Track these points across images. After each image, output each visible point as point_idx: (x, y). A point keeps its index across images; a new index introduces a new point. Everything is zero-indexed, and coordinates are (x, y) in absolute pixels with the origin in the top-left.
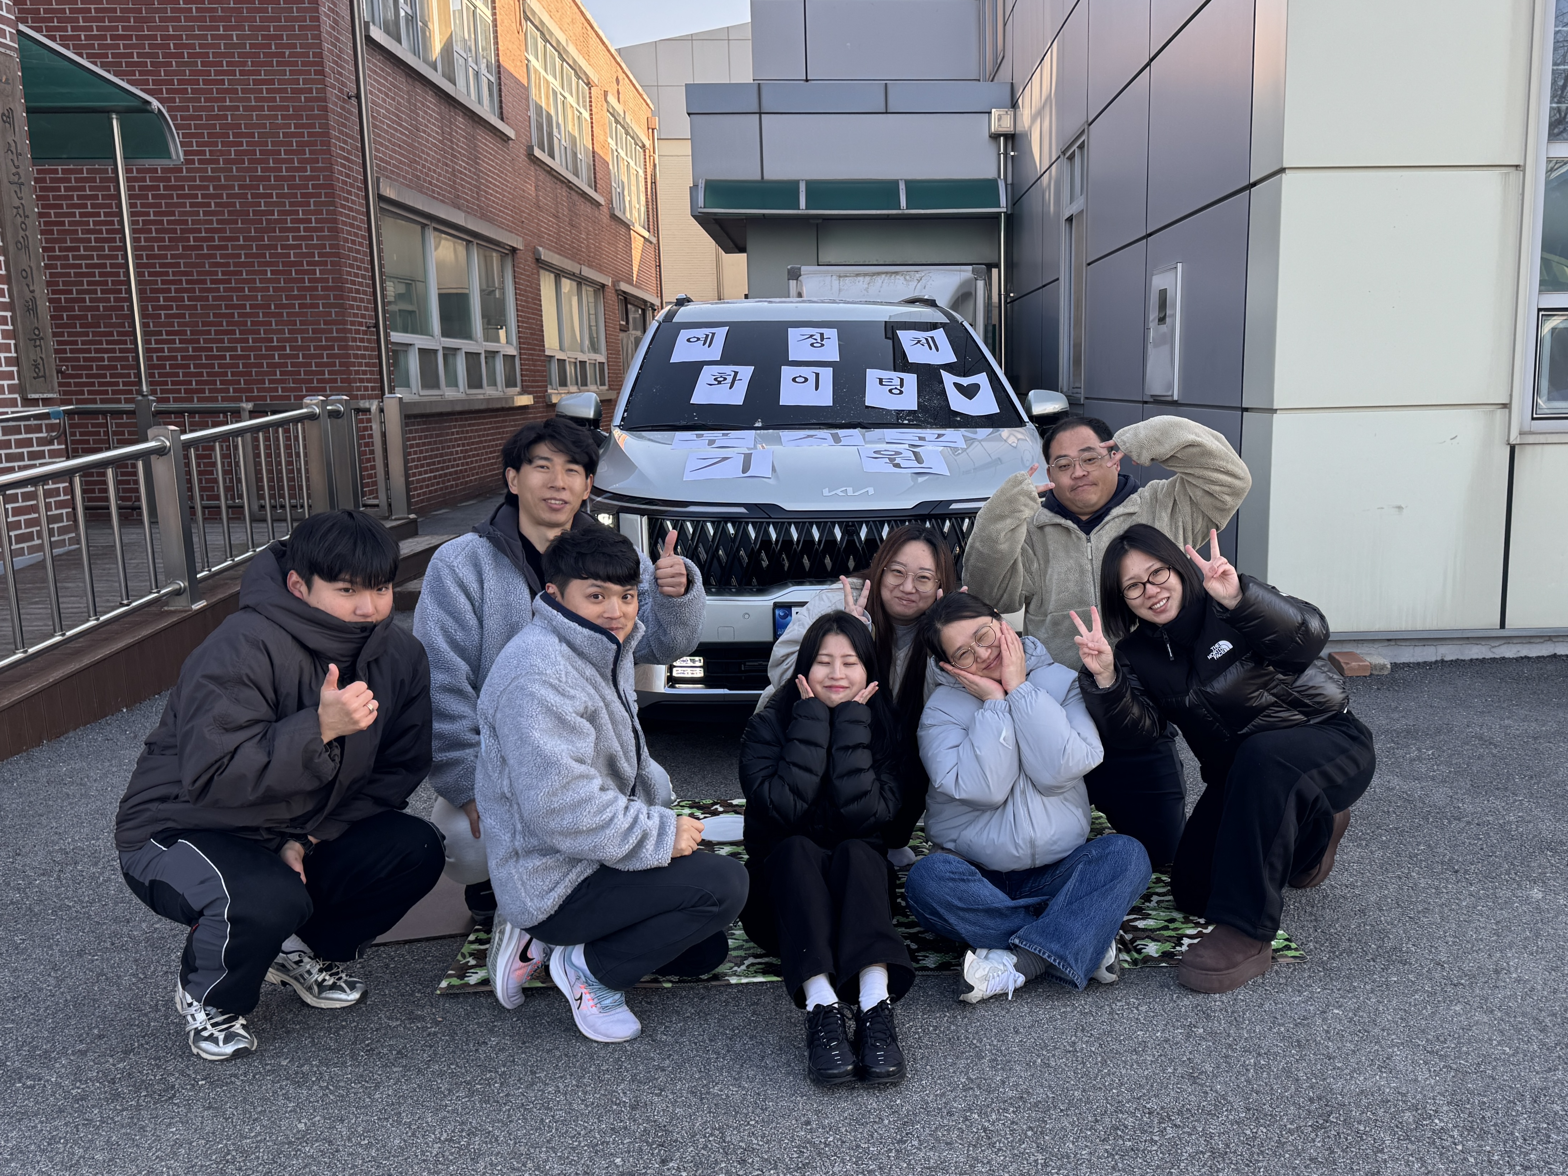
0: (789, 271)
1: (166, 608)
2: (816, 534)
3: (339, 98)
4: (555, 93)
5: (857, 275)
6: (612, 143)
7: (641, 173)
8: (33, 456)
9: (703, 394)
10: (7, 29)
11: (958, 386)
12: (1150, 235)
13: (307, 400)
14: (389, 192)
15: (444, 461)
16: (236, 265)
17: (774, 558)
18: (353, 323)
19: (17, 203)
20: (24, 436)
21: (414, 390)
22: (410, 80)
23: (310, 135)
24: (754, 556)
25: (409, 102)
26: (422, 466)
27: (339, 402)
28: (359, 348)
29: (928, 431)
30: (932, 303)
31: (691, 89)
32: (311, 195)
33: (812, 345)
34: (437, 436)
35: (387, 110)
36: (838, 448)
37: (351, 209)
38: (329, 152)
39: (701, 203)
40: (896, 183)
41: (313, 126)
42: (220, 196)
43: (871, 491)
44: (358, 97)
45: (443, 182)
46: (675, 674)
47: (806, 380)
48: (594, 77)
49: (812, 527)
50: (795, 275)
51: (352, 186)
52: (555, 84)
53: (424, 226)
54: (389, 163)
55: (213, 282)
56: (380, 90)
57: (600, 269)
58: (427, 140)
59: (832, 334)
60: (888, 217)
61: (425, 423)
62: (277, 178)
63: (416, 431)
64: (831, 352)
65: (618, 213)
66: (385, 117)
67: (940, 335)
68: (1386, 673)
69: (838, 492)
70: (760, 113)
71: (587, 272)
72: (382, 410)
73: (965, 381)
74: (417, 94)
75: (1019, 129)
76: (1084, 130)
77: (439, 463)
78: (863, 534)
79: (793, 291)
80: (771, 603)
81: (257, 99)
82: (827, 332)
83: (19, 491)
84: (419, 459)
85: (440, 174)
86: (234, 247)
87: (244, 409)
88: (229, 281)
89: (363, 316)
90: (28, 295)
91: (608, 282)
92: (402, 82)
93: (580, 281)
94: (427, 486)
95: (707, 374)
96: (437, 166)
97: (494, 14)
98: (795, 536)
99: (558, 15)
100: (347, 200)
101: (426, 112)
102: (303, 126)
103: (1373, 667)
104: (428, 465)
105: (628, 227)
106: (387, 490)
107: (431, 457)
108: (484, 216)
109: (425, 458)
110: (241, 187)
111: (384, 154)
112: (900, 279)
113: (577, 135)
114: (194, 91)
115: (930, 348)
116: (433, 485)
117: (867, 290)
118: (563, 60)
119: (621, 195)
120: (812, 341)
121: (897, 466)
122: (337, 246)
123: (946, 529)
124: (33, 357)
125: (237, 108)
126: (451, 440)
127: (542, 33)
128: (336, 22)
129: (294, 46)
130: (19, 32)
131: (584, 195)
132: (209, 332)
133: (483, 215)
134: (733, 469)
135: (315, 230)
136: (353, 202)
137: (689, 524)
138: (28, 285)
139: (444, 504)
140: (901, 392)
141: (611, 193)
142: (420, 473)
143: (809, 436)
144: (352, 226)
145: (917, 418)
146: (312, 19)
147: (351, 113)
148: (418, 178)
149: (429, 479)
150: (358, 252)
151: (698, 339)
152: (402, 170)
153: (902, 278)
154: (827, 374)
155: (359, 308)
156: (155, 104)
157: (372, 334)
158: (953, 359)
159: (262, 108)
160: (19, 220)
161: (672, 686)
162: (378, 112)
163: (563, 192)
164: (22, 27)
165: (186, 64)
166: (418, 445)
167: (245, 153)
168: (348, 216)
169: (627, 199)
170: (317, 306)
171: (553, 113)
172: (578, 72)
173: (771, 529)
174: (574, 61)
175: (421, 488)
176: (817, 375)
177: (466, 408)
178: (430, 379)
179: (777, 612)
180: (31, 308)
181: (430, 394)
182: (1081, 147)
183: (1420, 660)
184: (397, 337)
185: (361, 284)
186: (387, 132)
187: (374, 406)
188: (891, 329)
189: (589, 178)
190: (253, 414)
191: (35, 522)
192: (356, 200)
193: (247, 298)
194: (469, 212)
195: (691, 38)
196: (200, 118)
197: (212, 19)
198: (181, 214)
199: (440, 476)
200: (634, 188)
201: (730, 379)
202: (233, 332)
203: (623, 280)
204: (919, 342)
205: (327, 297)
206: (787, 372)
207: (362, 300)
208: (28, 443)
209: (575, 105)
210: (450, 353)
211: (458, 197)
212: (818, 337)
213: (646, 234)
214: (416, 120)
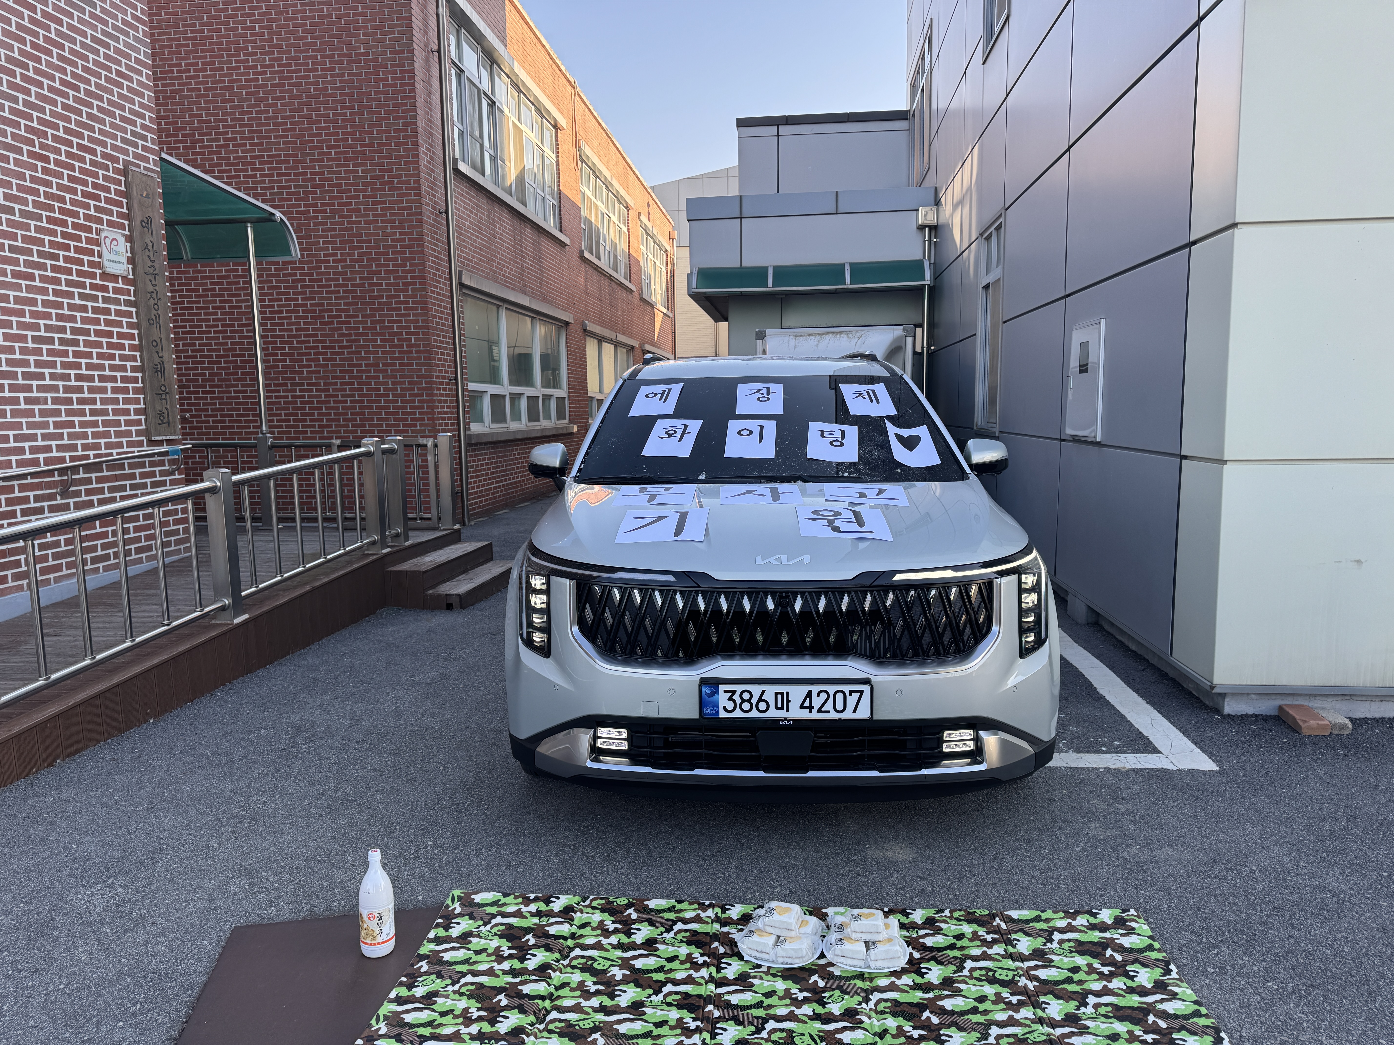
0: (757, 333)
1: (214, 622)
2: (747, 606)
3: (432, 213)
4: (602, 214)
5: (810, 335)
6: (643, 249)
7: (664, 269)
8: (154, 485)
9: (653, 448)
10: (151, 157)
11: (899, 437)
12: (1069, 295)
13: (364, 441)
14: (466, 281)
15: (507, 475)
16: (356, 335)
17: (702, 630)
18: (438, 377)
19: (151, 288)
20: (148, 469)
21: (486, 424)
22: (490, 201)
23: (410, 240)
24: (681, 626)
25: (488, 217)
26: (490, 479)
27: (394, 441)
28: (442, 395)
29: (869, 485)
30: (873, 358)
31: (691, 202)
32: (410, 284)
33: (759, 399)
34: (502, 457)
35: (471, 223)
36: (776, 506)
37: (439, 294)
38: (422, 252)
39: (694, 285)
40: (843, 265)
41: (412, 233)
42: (347, 286)
43: (807, 558)
44: (447, 212)
45: (514, 275)
46: (599, 743)
47: (751, 432)
48: (631, 203)
49: (743, 598)
50: (761, 336)
51: (441, 277)
52: (602, 207)
53: (498, 307)
54: (471, 261)
55: (340, 347)
56: (466, 209)
57: (631, 336)
58: (502, 245)
59: (778, 388)
60: (836, 292)
61: (493, 448)
62: (386, 272)
63: (486, 454)
64: (776, 406)
65: (645, 297)
66: (469, 227)
67: (880, 389)
68: (1347, 732)
69: (772, 560)
70: (741, 218)
71: (622, 338)
72: (436, 446)
73: (906, 433)
74: (496, 212)
75: (942, 221)
76: (1001, 215)
77: (503, 476)
78: (798, 606)
79: (760, 349)
80: (697, 679)
81: (374, 215)
82: (773, 386)
83: (141, 513)
84: (487, 474)
85: (511, 270)
86: (355, 322)
87: (334, 444)
88: (351, 347)
89: (447, 372)
90: (157, 360)
91: (636, 344)
92: (483, 202)
93: (617, 344)
94: (493, 494)
95: (660, 427)
96: (509, 264)
97: (557, 157)
98: (725, 606)
99: (606, 159)
100: (436, 287)
101: (501, 225)
102: (405, 234)
103: (1334, 726)
104: (494, 478)
105: (652, 306)
106: (438, 507)
107: (497, 472)
108: (545, 300)
109: (492, 473)
110: (361, 279)
111: (467, 254)
112: (844, 337)
113: (617, 242)
114: (331, 211)
115: (872, 401)
116: (497, 492)
117: (817, 346)
118: (609, 190)
119: (649, 285)
120: (758, 395)
121: (836, 529)
122: (427, 321)
123: (889, 603)
124: (158, 408)
125: (360, 222)
126: (513, 460)
127: (593, 171)
128: (432, 158)
129: (401, 176)
130: (162, 159)
131: (621, 285)
132: (336, 384)
133: (544, 298)
134: (665, 531)
135: (412, 309)
136: (441, 289)
137: (616, 590)
138: (157, 353)
139: (505, 506)
140: (842, 444)
141: (641, 283)
142: (488, 485)
143: (749, 492)
144: (439, 306)
145: (858, 471)
146: (414, 156)
147: (442, 224)
148: (494, 272)
149: (495, 488)
150: (444, 325)
151: (656, 395)
152: (481, 266)
153: (845, 336)
154: (771, 427)
155: (443, 366)
156: (278, 215)
157: (452, 384)
158: (894, 412)
159: (377, 222)
160: (152, 302)
161: (596, 760)
162: (464, 224)
163: (606, 282)
164: (164, 156)
165: (327, 192)
166: (487, 464)
167: (365, 254)
168: (436, 299)
169: (653, 287)
170: (411, 364)
171: (600, 226)
172: (620, 199)
173: (700, 600)
174: (618, 192)
175: (488, 495)
176: (762, 428)
177: (525, 436)
178: (498, 415)
179: (703, 689)
180: (159, 369)
181: (499, 427)
182: (998, 228)
183: (1377, 715)
184: (472, 386)
185: (445, 348)
186: (470, 238)
187: (430, 443)
188: (835, 382)
189: (625, 273)
190: (341, 448)
191: (152, 537)
192: (443, 286)
193: (363, 359)
194: (533, 296)
195: (703, 177)
196: (334, 230)
197: (345, 159)
198: (320, 299)
199: (504, 486)
200: (658, 280)
201: (680, 432)
202: (353, 384)
203: (647, 343)
204: (860, 395)
205: (419, 358)
206: (734, 426)
207: (446, 360)
208: (153, 474)
209: (617, 222)
210: (515, 398)
211: (525, 286)
212: (765, 391)
213: (665, 311)
214: (494, 230)
